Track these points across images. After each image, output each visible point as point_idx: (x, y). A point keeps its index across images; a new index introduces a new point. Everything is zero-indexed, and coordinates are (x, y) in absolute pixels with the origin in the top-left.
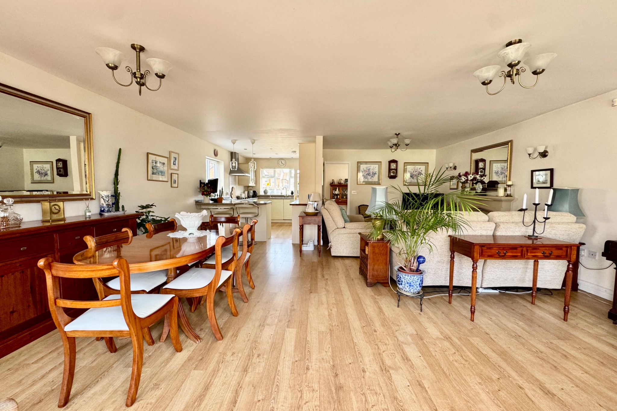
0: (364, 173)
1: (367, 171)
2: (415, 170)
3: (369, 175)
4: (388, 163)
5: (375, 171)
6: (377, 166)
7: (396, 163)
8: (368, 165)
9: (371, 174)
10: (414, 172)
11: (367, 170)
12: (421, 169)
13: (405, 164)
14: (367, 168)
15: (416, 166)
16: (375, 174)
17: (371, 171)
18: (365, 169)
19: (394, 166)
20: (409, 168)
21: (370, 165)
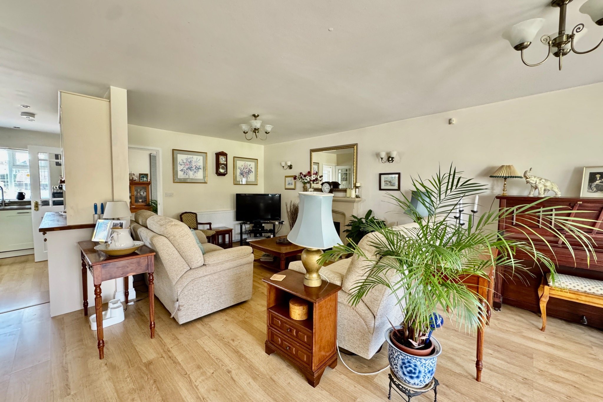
0: (183, 166)
1: (187, 165)
2: (245, 166)
3: (191, 170)
4: (215, 155)
5: (199, 164)
6: (201, 158)
7: (225, 157)
8: (189, 156)
9: (194, 168)
10: (244, 168)
11: (188, 163)
12: (251, 166)
13: (235, 158)
14: (187, 159)
15: (247, 162)
16: (199, 169)
17: (194, 164)
18: (185, 161)
19: (224, 159)
20: (239, 164)
21: (191, 156)
